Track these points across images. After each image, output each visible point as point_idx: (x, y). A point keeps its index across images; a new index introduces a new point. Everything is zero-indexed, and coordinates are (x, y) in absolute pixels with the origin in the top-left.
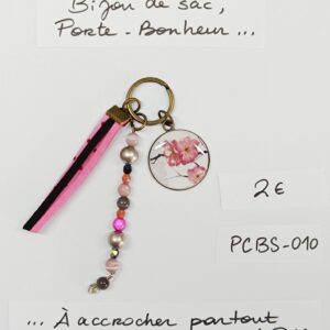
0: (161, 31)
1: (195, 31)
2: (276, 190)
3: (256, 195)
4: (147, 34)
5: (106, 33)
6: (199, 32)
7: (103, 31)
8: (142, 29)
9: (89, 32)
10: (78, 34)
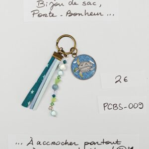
0: (75, 14)
1: (89, 14)
2: (125, 80)
3: (116, 82)
4: (69, 16)
5: (52, 16)
6: (91, 15)
7: (51, 15)
8: (67, 14)
9: (45, 15)
10: (41, 16)
